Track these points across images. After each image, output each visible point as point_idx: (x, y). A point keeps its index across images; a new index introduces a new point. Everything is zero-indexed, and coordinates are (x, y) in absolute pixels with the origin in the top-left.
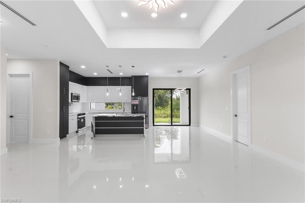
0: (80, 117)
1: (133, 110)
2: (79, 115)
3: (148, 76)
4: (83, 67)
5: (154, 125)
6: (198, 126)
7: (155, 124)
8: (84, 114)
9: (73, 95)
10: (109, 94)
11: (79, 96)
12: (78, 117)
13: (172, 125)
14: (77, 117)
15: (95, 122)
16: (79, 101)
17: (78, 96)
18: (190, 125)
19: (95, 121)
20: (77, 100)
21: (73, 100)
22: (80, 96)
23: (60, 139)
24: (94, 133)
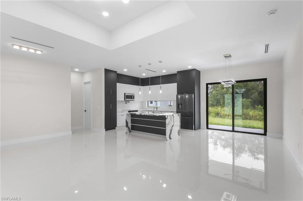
1: (178, 109)
3: (195, 69)
4: (125, 70)
5: (207, 128)
6: (281, 138)
7: (210, 126)
9: (127, 95)
10: (141, 93)
13: (233, 131)
15: (131, 119)
16: (133, 99)
17: (132, 96)
18: (265, 134)
19: (131, 117)
21: (126, 99)
22: (134, 96)
23: (106, 130)
24: (129, 128)
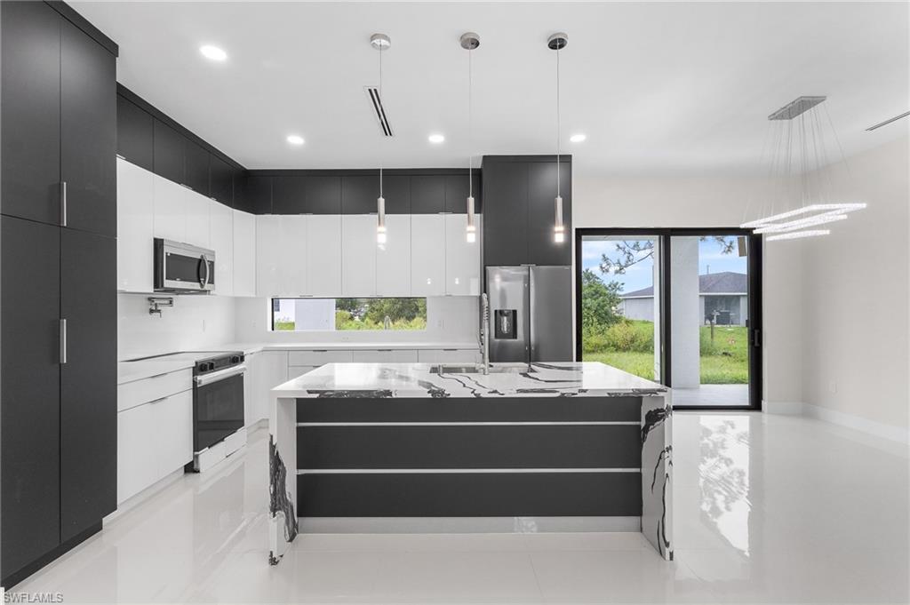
0: (206, 379)
1: (495, 336)
2: (201, 368)
3: (571, 156)
8: (237, 359)
9: (167, 250)
11: (208, 258)
12: (195, 383)
14: (189, 378)
15: (298, 429)
16: (207, 286)
17: (200, 261)
20: (200, 281)
22: (212, 264)
